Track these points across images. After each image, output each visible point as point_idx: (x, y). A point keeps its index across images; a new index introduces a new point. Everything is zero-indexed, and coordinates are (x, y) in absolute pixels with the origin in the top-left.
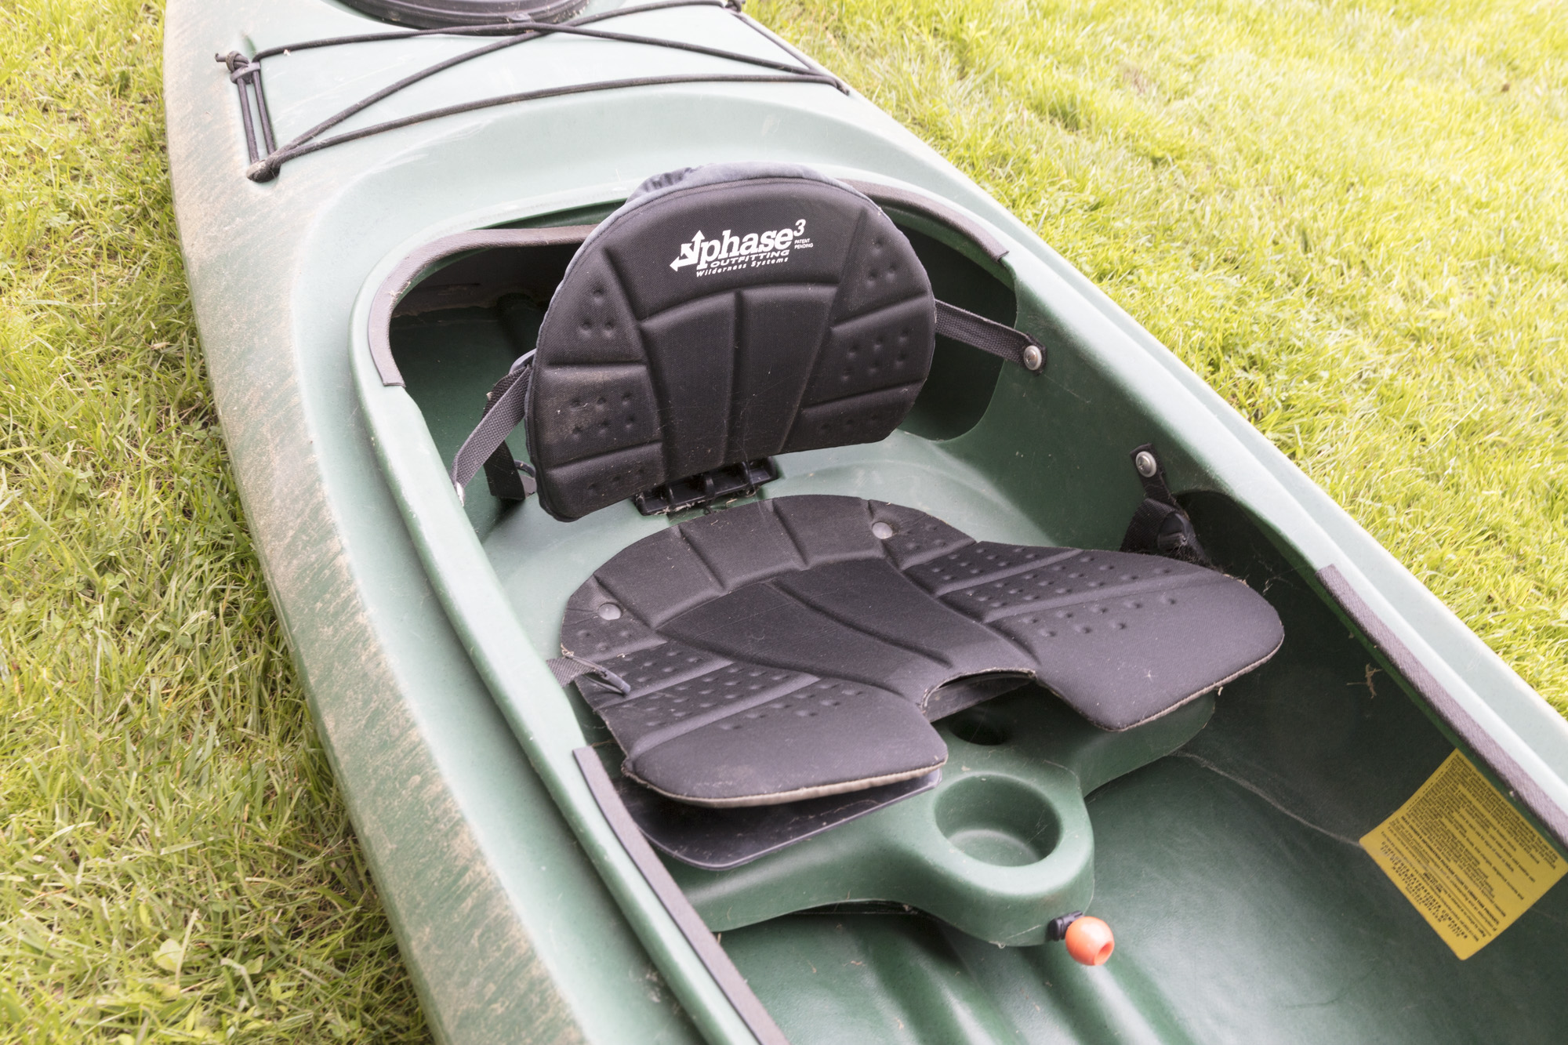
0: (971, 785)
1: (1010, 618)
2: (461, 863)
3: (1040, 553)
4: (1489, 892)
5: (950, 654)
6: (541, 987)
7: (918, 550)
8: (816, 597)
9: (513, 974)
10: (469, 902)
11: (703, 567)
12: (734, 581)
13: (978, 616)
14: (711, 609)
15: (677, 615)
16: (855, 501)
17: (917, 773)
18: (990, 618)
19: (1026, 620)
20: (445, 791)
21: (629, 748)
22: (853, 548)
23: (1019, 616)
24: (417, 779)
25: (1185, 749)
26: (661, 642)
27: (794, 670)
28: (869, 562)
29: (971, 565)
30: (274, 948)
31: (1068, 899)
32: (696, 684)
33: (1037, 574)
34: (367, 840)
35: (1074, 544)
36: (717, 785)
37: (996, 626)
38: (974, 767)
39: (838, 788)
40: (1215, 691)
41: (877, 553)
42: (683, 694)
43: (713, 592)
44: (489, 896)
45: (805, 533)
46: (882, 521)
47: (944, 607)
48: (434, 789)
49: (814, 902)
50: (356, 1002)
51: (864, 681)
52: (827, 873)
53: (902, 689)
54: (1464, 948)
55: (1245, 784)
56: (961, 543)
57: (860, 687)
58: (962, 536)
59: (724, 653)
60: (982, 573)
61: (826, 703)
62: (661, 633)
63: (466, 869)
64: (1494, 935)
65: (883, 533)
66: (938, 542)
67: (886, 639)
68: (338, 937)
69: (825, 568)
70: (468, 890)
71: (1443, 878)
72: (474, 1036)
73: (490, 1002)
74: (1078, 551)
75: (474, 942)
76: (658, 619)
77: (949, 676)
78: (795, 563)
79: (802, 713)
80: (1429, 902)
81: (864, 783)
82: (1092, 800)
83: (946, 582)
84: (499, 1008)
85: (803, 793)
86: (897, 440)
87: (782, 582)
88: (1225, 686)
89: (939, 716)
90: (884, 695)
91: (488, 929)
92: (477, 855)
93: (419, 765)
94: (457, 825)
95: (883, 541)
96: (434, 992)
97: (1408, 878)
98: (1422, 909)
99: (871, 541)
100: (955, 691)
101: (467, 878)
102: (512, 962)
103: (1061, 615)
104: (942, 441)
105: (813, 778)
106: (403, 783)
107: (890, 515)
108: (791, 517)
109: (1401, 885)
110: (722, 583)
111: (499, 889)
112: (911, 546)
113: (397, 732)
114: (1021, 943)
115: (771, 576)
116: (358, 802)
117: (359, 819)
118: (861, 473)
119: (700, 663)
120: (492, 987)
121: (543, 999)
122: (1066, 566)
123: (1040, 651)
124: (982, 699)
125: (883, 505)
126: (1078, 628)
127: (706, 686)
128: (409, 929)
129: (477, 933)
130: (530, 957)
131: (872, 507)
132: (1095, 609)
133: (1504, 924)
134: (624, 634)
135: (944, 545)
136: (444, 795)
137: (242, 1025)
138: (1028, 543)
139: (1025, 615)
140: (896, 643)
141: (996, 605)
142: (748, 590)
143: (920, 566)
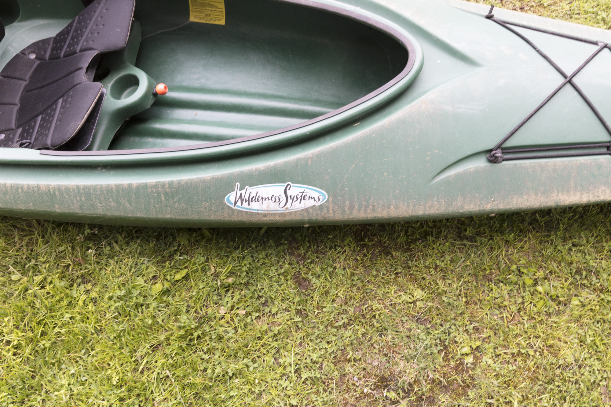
0: (113, 86)
1: (82, 46)
2: (47, 190)
3: (70, 25)
4: (217, 7)
5: (80, 66)
6: (85, 188)
7: (45, 52)
8: (39, 85)
9: (79, 192)
10: (57, 193)
11: (7, 106)
12: (17, 100)
13: (75, 53)
14: (21, 112)
15: (16, 121)
16: (17, 56)
17: (100, 92)
18: (78, 51)
19: (85, 43)
20: (28, 185)
21: (47, 145)
22: (32, 67)
23: (83, 44)
24: (20, 190)
25: (142, 37)
26: (21, 129)
27: (55, 102)
28: (39, 66)
29: (60, 43)
30: (32, 256)
31: (151, 87)
32: (40, 126)
33: (76, 31)
34: (25, 210)
35: (75, 16)
36: (70, 131)
37: (81, 51)
38: (110, 83)
39: (90, 109)
40: (133, 20)
41: (38, 62)
42: (41, 130)
43: (16, 108)
44: (59, 188)
45: (17, 74)
46: (29, 54)
47: (67, 58)
48: (25, 187)
49: (112, 137)
50: (59, 242)
51: (71, 88)
52: (108, 129)
53: (80, 82)
54: (222, 22)
55: (159, 32)
56: (52, 41)
57: (72, 90)
58: (50, 38)
59: (38, 115)
60: (65, 43)
61: (70, 100)
62: (18, 127)
63: (49, 190)
64: (224, 14)
65: (33, 56)
66: (47, 45)
67: (64, 77)
68: (40, 240)
69: (31, 78)
70: (54, 192)
71: (209, 13)
72: (85, 207)
73: (81, 200)
74: (77, 17)
75: (66, 197)
76: (13, 126)
77: (84, 70)
78: (24, 84)
79: (68, 106)
80: (211, 20)
81: (94, 104)
82: (137, 65)
83: (60, 53)
84: (83, 199)
85: (86, 117)
86: (8, 31)
87: (27, 90)
88: (134, 17)
89: (92, 80)
90: (78, 86)
91: (66, 192)
92: (48, 186)
93: (16, 188)
94: (38, 187)
95: (35, 58)
96: (70, 211)
97: (203, 19)
98: (211, 22)
99: (33, 61)
100: (89, 72)
101: (51, 191)
102: (76, 191)
103: (90, 35)
104: (17, 20)
105: (84, 112)
106: (18, 194)
107: (29, 50)
108: (9, 74)
109: (203, 21)
110: (15, 104)
111: (59, 185)
112: (43, 53)
113: (4, 189)
114: (152, 103)
115: (23, 91)
116: (14, 207)
117: (19, 209)
118: (10, 48)
119: (35, 123)
120: (78, 198)
121: (88, 189)
122: (79, 22)
123: (95, 47)
124: (95, 68)
125: (24, 50)
126: (96, 35)
127: (43, 123)
128: (53, 210)
129: (65, 195)
130: (78, 187)
131: (23, 52)
132: (95, 27)
133: (224, 10)
134: (11, 136)
135: (49, 45)
136: (28, 186)
137: (45, 268)
138: (66, 25)
139: (83, 43)
140: (67, 75)
141: (76, 46)
142: (22, 99)
143: (50, 55)
